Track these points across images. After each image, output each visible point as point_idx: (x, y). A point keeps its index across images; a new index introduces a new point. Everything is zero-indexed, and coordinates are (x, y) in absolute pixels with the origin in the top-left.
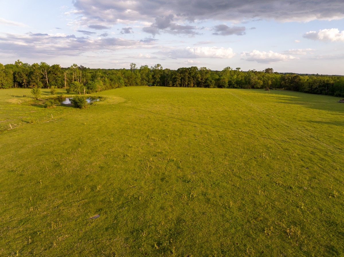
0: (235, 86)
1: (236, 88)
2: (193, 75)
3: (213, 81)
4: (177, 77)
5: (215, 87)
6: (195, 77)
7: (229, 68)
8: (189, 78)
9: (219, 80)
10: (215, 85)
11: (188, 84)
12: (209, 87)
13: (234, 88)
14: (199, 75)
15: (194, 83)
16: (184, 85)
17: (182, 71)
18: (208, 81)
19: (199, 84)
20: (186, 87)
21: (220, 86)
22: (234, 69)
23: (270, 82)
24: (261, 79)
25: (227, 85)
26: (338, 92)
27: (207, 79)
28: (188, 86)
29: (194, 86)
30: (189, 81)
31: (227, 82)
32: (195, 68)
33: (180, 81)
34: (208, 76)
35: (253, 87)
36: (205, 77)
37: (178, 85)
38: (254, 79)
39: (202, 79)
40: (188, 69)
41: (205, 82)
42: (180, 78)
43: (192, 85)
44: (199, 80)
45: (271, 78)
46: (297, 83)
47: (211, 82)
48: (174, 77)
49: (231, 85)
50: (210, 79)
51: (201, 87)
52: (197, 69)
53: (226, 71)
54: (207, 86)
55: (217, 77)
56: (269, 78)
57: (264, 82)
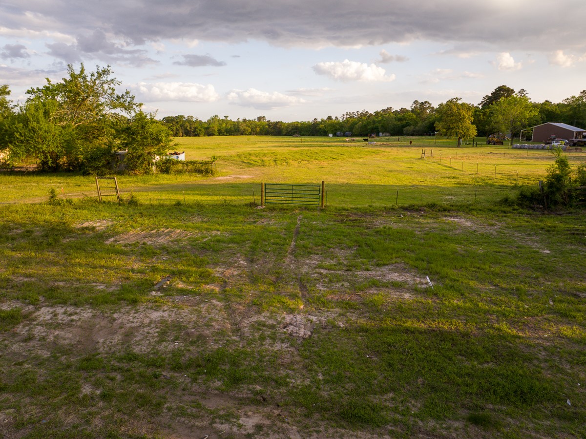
0: (226, 134)
1: (226, 136)
2: (181, 124)
3: (202, 129)
5: (205, 136)
6: (183, 126)
7: (217, 116)
8: (176, 126)
9: (208, 128)
10: (205, 133)
12: (199, 136)
13: (224, 135)
14: (187, 124)
18: (197, 130)
19: (187, 133)
21: (209, 135)
22: (222, 118)
23: (258, 129)
24: (249, 127)
25: (217, 133)
27: (196, 128)
28: (176, 135)
29: (183, 136)
30: (178, 130)
31: (216, 130)
32: (182, 117)
34: (196, 125)
35: (242, 133)
36: (193, 126)
38: (243, 127)
39: (190, 128)
40: (174, 117)
41: (194, 131)
43: (181, 134)
44: (188, 128)
45: (258, 125)
46: (279, 128)
47: (200, 130)
49: (220, 133)
50: (199, 128)
51: (190, 136)
53: (214, 119)
54: (197, 135)
55: (206, 126)
56: (256, 126)
57: (252, 129)
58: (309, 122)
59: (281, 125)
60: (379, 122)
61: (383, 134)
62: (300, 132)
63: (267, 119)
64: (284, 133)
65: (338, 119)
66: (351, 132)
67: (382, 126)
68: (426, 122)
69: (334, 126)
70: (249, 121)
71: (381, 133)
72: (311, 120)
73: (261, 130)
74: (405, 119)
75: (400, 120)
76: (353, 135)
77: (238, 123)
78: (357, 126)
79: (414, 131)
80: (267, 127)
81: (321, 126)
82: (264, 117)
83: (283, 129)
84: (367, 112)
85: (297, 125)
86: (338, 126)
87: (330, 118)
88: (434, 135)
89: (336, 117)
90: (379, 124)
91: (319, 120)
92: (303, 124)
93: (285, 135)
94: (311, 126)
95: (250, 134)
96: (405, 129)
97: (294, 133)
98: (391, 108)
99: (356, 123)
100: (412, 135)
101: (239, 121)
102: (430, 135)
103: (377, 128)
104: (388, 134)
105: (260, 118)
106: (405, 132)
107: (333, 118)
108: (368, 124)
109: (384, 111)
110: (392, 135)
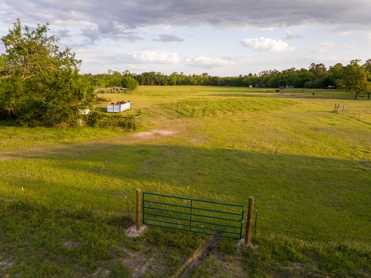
0: (181, 84)
1: (181, 85)
2: (153, 77)
3: (166, 81)
4: (142, 78)
6: (154, 79)
8: (150, 79)
9: (170, 80)
10: (168, 84)
11: (150, 83)
12: (164, 85)
13: (180, 85)
14: (157, 77)
15: (153, 83)
16: (147, 84)
17: (145, 75)
18: (163, 81)
19: (157, 83)
20: (148, 85)
21: (171, 84)
22: (179, 74)
23: (202, 81)
24: (196, 80)
25: (175, 84)
26: (232, 84)
27: (162, 80)
28: (150, 84)
29: (154, 85)
30: (150, 81)
31: (175, 82)
33: (144, 81)
34: (162, 78)
35: (192, 84)
36: (161, 79)
37: (143, 84)
38: (192, 80)
39: (159, 80)
40: (149, 73)
41: (161, 82)
42: (145, 79)
43: (153, 84)
44: (157, 80)
46: (216, 81)
47: (165, 82)
48: (140, 78)
49: (178, 84)
50: (164, 80)
51: (158, 85)
52: (155, 74)
53: (174, 75)
54: (163, 85)
55: (169, 79)
56: (201, 79)
57: (198, 81)
58: (236, 77)
59: (217, 79)
60: (286, 78)
61: (288, 86)
62: (230, 84)
63: (209, 75)
64: (219, 84)
65: (256, 75)
66: (265, 85)
67: (288, 81)
68: (322, 78)
69: (253, 80)
70: (197, 76)
71: (287, 86)
72: (237, 76)
73: (204, 82)
74: (305, 76)
75: (302, 76)
76: (267, 87)
77: (190, 77)
78: (270, 80)
79: (313, 85)
80: (208, 80)
81: (245, 80)
82: (207, 73)
83: (218, 81)
84: (277, 71)
85: (228, 79)
86: (256, 81)
87: (250, 74)
88: (328, 88)
89: (255, 74)
90: (287, 79)
91: (243, 76)
92: (232, 78)
93: (220, 86)
94: (238, 80)
95: (197, 85)
96: (306, 83)
97: (226, 84)
98: (294, 68)
99: (269, 79)
100: (311, 88)
101: (190, 76)
102: (324, 88)
103: (284, 82)
104: (292, 87)
105: (204, 74)
106: (305, 86)
107: (253, 75)
108: (278, 79)
109: (289, 70)
110: (295, 87)
